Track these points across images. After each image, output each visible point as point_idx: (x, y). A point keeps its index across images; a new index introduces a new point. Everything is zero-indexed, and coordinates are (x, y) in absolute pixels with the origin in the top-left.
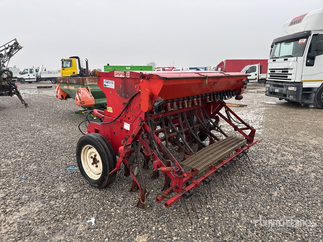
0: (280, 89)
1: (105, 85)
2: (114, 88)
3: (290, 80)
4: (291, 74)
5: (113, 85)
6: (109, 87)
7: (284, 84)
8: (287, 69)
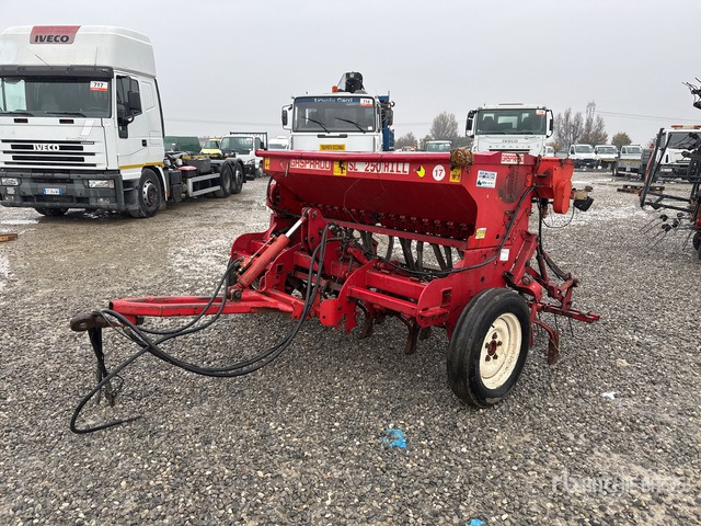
0: (64, 186)
1: (480, 183)
2: (494, 186)
3: (95, 165)
4: (93, 154)
5: (494, 181)
6: (487, 185)
7: (73, 176)
8: (79, 142)
